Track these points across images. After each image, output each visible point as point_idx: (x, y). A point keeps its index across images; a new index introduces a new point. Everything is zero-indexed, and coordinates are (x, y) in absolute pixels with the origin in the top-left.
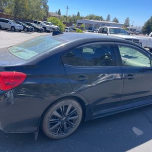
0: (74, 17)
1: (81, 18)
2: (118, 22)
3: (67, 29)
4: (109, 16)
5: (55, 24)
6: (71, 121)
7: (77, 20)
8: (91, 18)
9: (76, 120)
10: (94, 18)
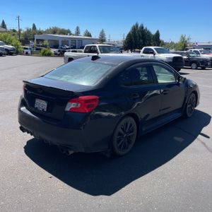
0: (29, 31)
1: (40, 33)
2: (90, 36)
3: (27, 49)
4: (78, 28)
5: (8, 44)
6: (129, 137)
7: (35, 36)
8: (55, 33)
9: (132, 136)
10: (58, 32)
